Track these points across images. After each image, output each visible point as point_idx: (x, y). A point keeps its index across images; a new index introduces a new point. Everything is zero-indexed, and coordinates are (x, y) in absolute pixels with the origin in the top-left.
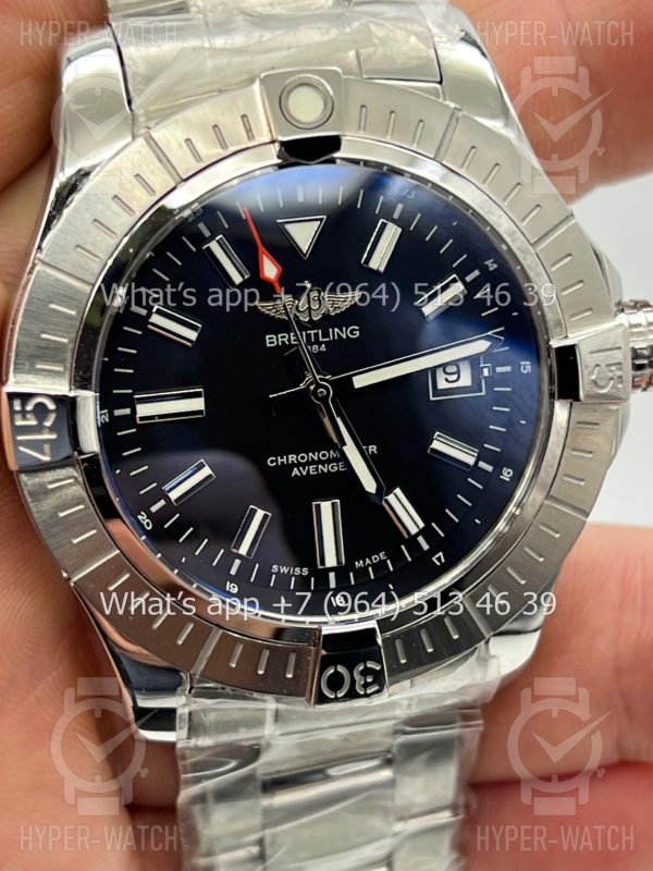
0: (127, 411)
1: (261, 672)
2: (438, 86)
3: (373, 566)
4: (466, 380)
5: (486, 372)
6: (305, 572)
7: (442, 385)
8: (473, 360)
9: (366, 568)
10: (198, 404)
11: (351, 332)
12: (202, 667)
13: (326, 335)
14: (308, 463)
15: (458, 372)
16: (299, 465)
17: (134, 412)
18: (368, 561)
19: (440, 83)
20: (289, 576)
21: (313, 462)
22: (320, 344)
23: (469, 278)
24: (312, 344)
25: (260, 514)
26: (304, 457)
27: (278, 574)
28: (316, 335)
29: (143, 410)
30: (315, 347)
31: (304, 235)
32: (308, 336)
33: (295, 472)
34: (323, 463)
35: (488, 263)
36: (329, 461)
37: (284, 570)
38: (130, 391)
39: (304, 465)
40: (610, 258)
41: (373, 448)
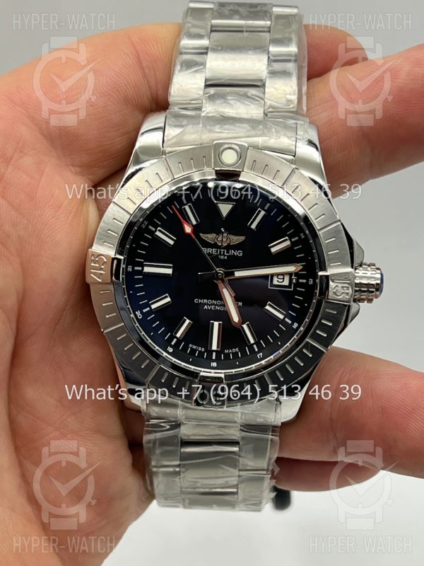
0: (140, 268)
1: (174, 386)
2: (293, 157)
3: (232, 353)
4: (286, 283)
5: (294, 281)
6: (203, 350)
7: (275, 282)
8: (290, 274)
9: (229, 354)
10: (170, 271)
11: (239, 253)
12: (151, 379)
13: (228, 252)
14: (212, 305)
15: (283, 279)
16: (207, 304)
17: (143, 269)
18: (230, 351)
19: (294, 156)
20: (196, 350)
21: (214, 304)
22: (225, 256)
23: (293, 240)
24: (221, 255)
25: (188, 321)
26: (210, 301)
27: (191, 348)
28: (224, 252)
29: (147, 269)
30: (222, 256)
31: (225, 209)
32: (220, 252)
33: (206, 307)
34: (218, 306)
35: (302, 235)
36: (220, 305)
37: (195, 347)
38: (143, 260)
39: (210, 305)
40: (358, 242)
41: (240, 304)
